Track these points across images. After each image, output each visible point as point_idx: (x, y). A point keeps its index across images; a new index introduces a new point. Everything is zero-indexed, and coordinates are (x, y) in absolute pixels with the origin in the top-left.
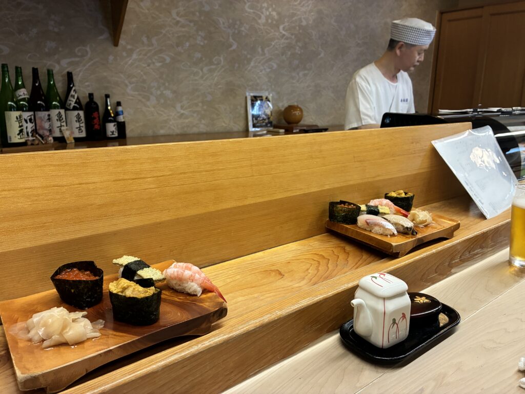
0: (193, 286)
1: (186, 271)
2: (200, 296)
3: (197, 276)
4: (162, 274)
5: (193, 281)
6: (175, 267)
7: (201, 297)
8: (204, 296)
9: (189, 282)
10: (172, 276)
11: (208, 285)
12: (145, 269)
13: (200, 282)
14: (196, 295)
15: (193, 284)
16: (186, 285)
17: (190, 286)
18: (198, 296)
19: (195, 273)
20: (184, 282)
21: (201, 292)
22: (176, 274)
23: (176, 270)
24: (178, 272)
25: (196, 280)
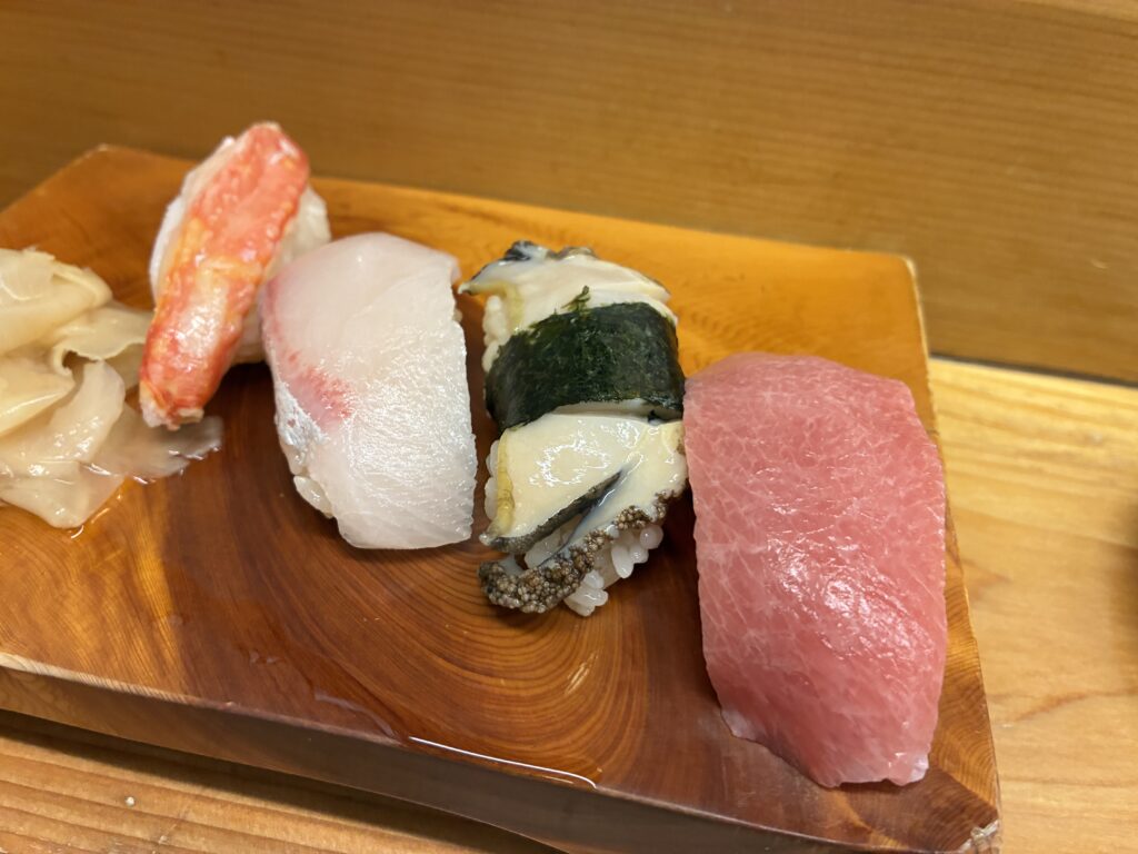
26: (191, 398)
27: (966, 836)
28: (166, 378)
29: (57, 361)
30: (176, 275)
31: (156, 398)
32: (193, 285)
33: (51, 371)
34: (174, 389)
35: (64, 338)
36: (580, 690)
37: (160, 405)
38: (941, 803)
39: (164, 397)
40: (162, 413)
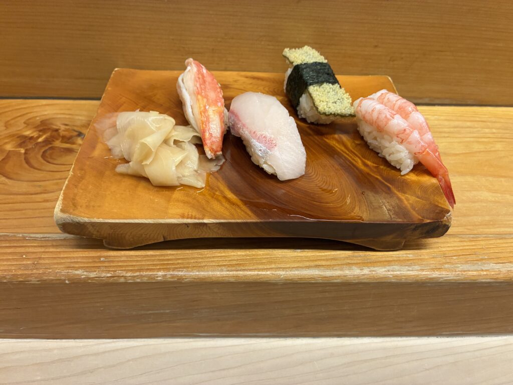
0: (399, 152)
1: (397, 117)
2: (407, 174)
3: (416, 135)
4: (352, 104)
5: (402, 142)
6: (381, 100)
7: (407, 177)
8: (413, 177)
9: (394, 142)
10: (368, 117)
11: (430, 160)
12: (325, 85)
13: (417, 150)
14: (399, 170)
15: (400, 147)
16: (387, 144)
17: (393, 150)
18: (402, 173)
19: (413, 128)
20: (386, 136)
21: (411, 167)
22: (375, 115)
23: (379, 107)
24: (380, 113)
25: (410, 143)
26: (219, 149)
27: (445, 216)
28: (212, 144)
29: (172, 143)
30: (203, 114)
31: (210, 150)
32: (209, 115)
33: (170, 146)
34: (214, 147)
35: (173, 136)
36: (350, 203)
37: (212, 152)
38: (438, 211)
39: (212, 150)
40: (213, 154)
